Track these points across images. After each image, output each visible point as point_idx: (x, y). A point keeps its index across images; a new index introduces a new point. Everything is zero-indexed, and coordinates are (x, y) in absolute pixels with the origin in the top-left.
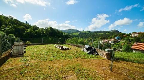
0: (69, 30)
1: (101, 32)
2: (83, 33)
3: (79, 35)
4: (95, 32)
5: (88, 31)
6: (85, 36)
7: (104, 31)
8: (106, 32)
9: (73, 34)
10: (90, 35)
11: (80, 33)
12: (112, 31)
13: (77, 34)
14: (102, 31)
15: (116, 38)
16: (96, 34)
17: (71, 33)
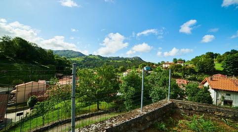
0: (65, 51)
1: (118, 58)
2: (91, 59)
3: (84, 61)
4: (110, 59)
5: (99, 56)
6: (94, 64)
7: (122, 58)
8: (126, 59)
9: (72, 59)
10: (102, 63)
11: (85, 59)
12: (134, 58)
13: (80, 59)
14: (121, 57)
15: (145, 68)
16: (111, 61)
17: (68, 58)
